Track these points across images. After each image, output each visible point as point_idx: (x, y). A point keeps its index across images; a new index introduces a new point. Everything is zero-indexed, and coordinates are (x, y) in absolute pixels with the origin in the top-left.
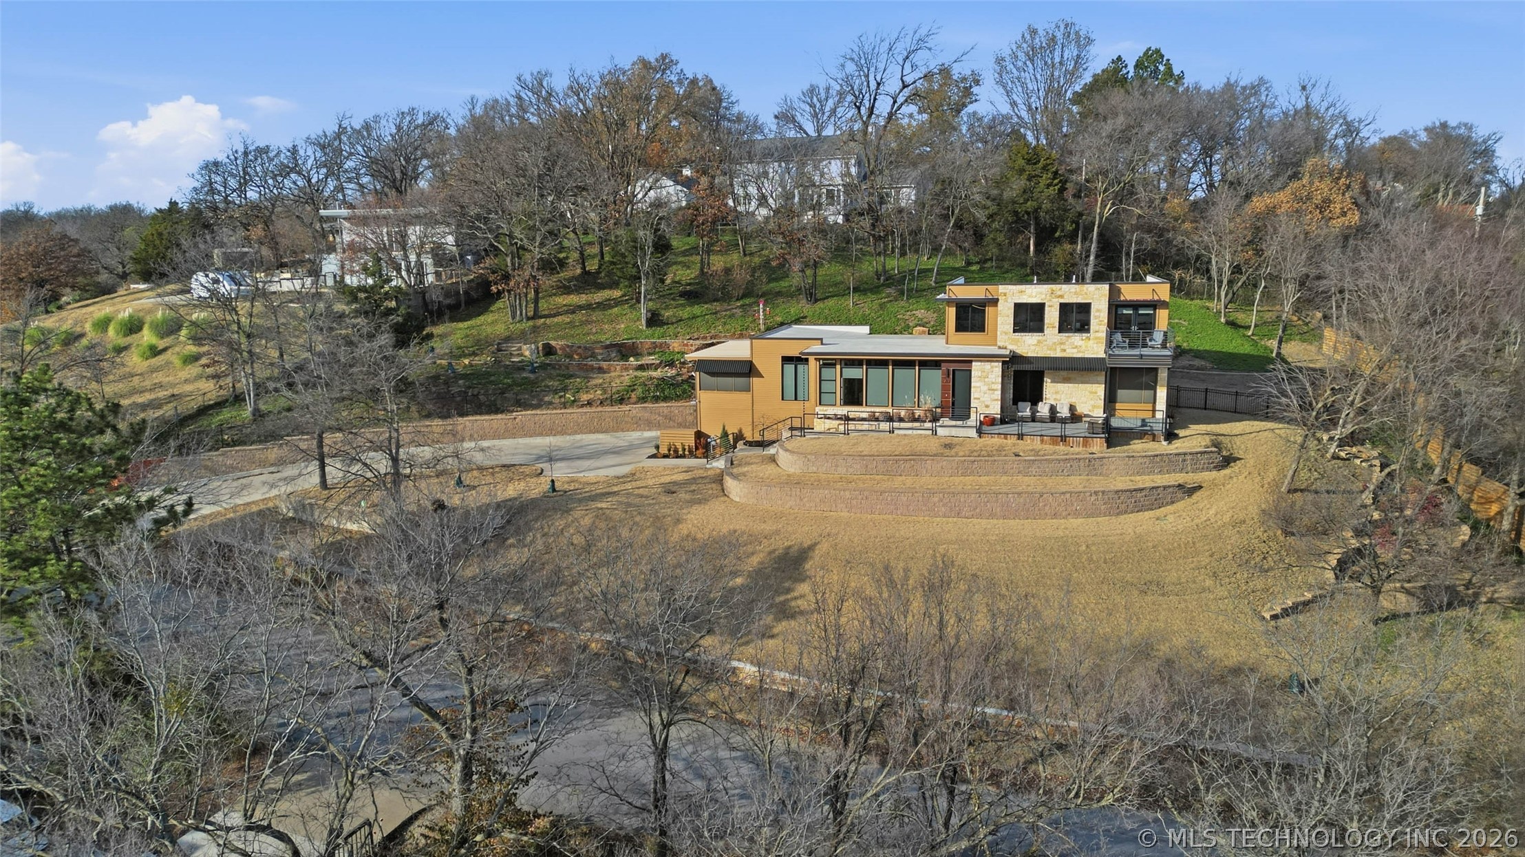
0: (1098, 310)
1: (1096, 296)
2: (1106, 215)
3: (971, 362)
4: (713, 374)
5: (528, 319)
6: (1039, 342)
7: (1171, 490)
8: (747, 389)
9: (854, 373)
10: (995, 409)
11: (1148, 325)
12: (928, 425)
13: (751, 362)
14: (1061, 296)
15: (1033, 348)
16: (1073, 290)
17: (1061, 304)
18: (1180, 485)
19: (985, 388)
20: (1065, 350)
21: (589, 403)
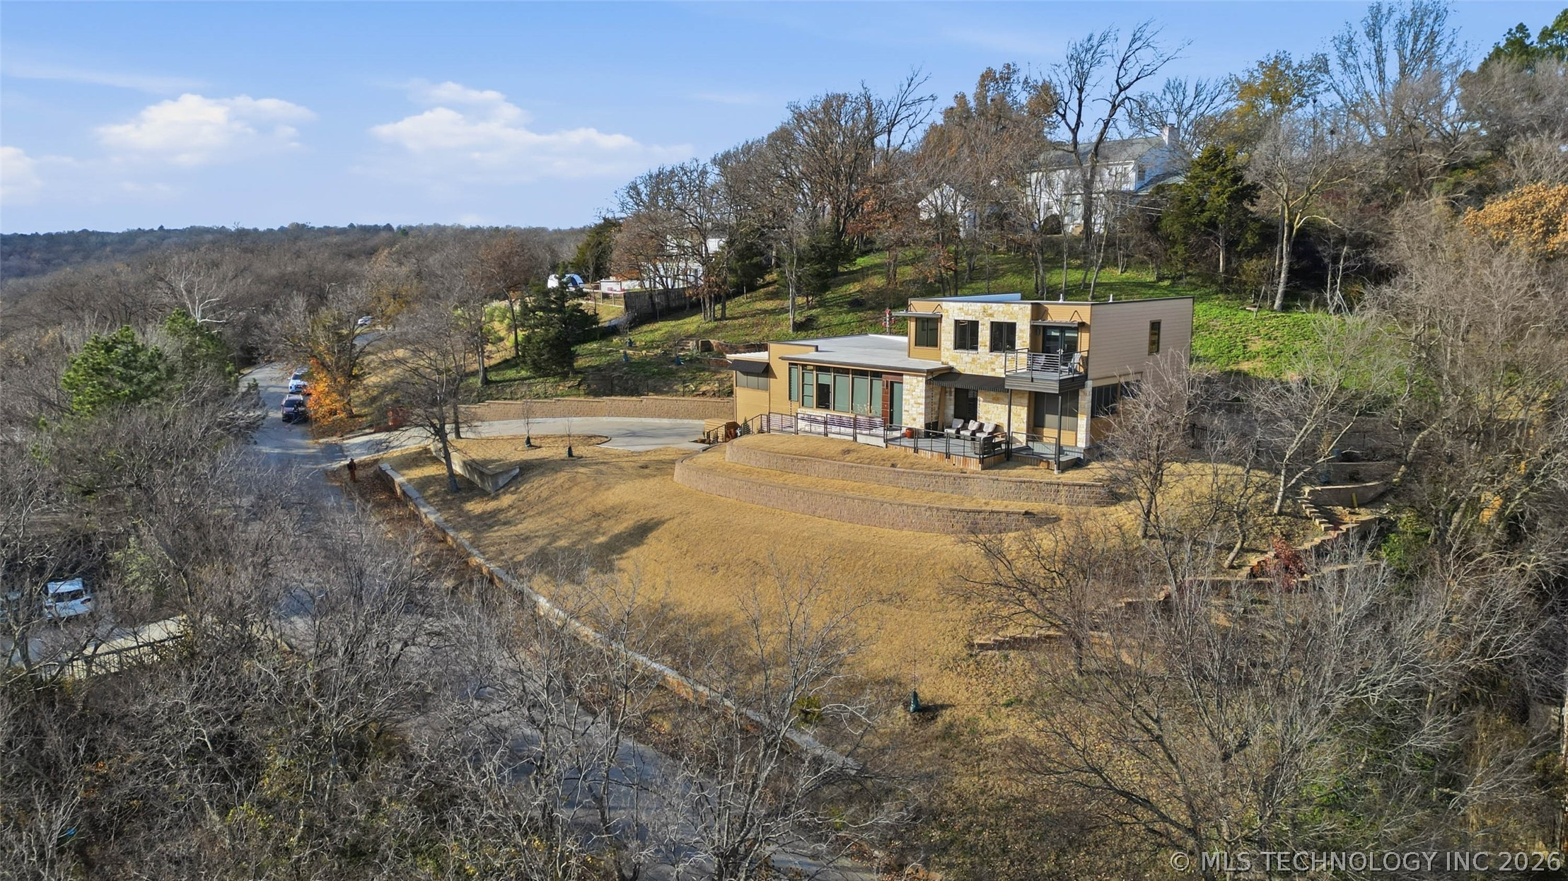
0: (1021, 331)
1: (1019, 314)
2: (1296, 227)
3: (902, 375)
4: (746, 373)
5: (716, 320)
6: (974, 360)
7: (1014, 517)
8: (766, 388)
9: (826, 379)
10: (919, 424)
11: (1072, 347)
12: (850, 431)
13: (768, 364)
14: (992, 315)
15: (969, 365)
16: (1001, 309)
17: (992, 323)
18: (1027, 513)
19: (912, 401)
20: (994, 370)
21: (704, 394)
